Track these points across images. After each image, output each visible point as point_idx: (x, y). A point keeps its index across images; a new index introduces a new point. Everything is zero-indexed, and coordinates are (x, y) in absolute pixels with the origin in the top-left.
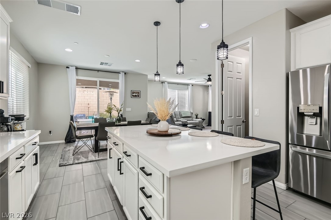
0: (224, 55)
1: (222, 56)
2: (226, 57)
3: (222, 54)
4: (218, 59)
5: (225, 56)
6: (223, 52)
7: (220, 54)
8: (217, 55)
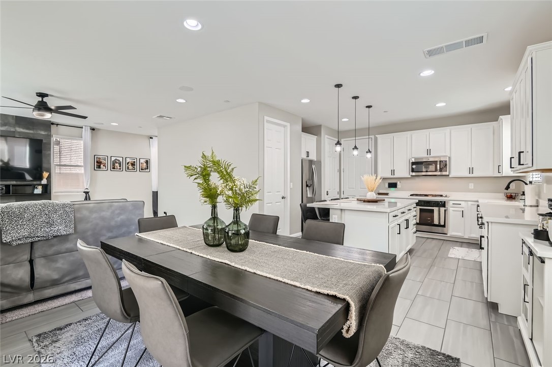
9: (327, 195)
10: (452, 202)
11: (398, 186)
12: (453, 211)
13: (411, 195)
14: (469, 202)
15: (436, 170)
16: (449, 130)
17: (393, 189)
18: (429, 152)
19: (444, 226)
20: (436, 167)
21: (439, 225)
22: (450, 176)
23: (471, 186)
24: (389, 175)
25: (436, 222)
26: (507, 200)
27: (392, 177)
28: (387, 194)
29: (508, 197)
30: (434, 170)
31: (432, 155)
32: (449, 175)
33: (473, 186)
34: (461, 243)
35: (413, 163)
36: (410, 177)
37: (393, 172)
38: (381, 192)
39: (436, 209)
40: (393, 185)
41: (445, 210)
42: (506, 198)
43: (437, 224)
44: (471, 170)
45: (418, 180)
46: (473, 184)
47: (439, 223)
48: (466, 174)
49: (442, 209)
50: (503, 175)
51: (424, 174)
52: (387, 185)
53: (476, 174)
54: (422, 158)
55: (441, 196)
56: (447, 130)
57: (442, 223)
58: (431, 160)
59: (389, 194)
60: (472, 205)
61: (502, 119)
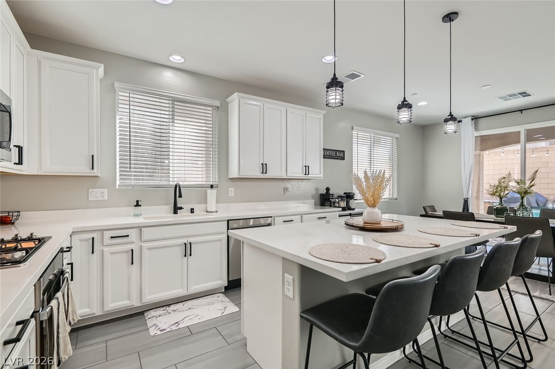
0: (336, 99)
1: (334, 101)
2: (340, 103)
3: (334, 97)
4: (327, 105)
5: (337, 101)
6: (335, 94)
7: (330, 98)
8: (327, 98)
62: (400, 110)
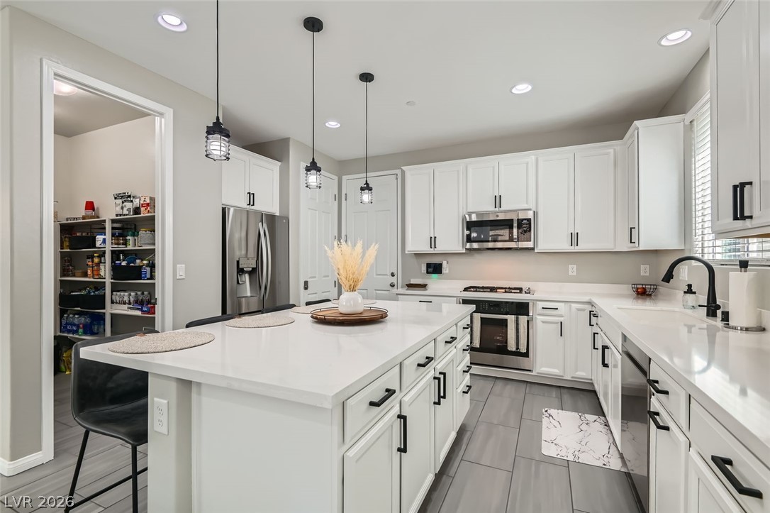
9: (306, 288)
10: (541, 305)
11: (444, 271)
12: (543, 322)
13: (466, 290)
14: (574, 306)
15: (511, 239)
16: (533, 157)
17: (435, 276)
18: (498, 201)
19: (526, 355)
20: (511, 233)
21: (517, 353)
22: (536, 251)
23: (572, 270)
24: (425, 248)
25: (512, 346)
26: (637, 298)
27: (432, 251)
28: (424, 286)
29: (638, 293)
30: (508, 239)
31: (503, 208)
32: (533, 249)
33: (575, 269)
34: (558, 390)
35: (470, 225)
36: (464, 251)
37: (433, 241)
38: (413, 281)
39: (511, 319)
40: (435, 269)
41: (528, 321)
42: (635, 294)
43: (514, 349)
44: (574, 239)
45: (478, 258)
46: (575, 266)
47: (518, 348)
48: (565, 246)
49: (523, 319)
50: (641, 248)
51: (491, 245)
52: (424, 268)
53: (583, 246)
54: (488, 213)
55: (521, 290)
56: (530, 157)
57: (523, 350)
58: (501, 217)
59: (429, 286)
60: (578, 310)
61: (638, 129)
62: (308, 173)
